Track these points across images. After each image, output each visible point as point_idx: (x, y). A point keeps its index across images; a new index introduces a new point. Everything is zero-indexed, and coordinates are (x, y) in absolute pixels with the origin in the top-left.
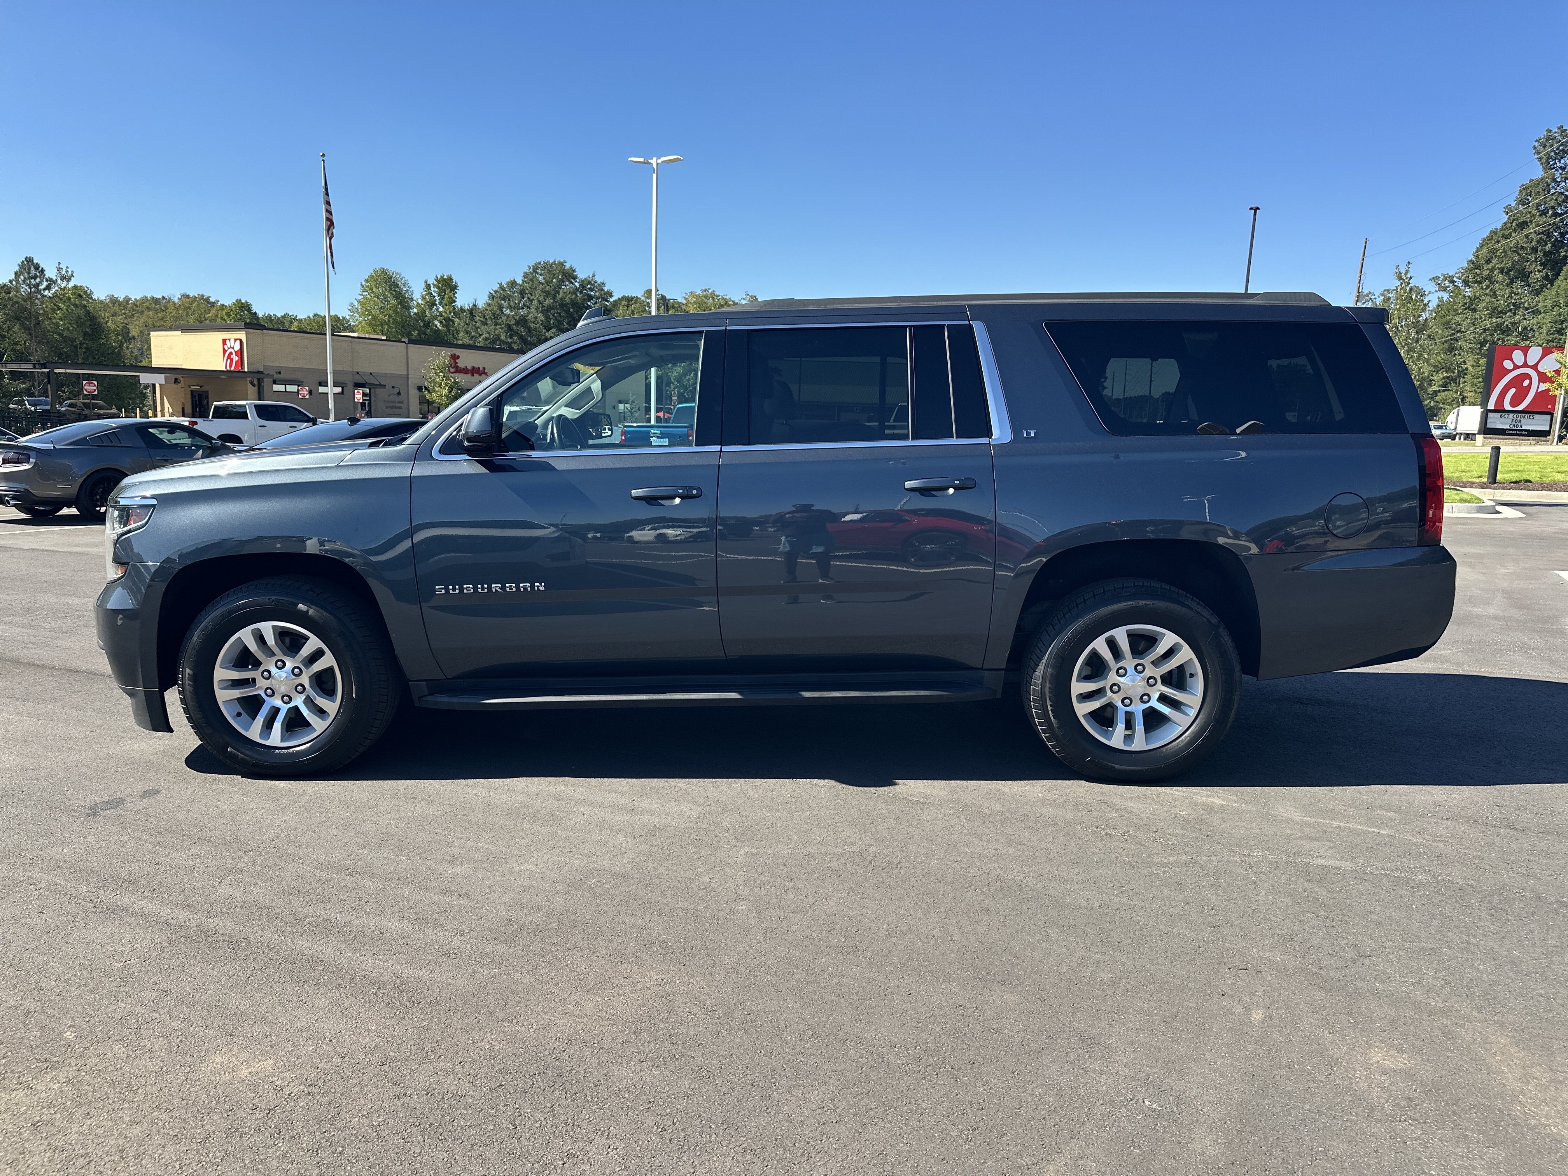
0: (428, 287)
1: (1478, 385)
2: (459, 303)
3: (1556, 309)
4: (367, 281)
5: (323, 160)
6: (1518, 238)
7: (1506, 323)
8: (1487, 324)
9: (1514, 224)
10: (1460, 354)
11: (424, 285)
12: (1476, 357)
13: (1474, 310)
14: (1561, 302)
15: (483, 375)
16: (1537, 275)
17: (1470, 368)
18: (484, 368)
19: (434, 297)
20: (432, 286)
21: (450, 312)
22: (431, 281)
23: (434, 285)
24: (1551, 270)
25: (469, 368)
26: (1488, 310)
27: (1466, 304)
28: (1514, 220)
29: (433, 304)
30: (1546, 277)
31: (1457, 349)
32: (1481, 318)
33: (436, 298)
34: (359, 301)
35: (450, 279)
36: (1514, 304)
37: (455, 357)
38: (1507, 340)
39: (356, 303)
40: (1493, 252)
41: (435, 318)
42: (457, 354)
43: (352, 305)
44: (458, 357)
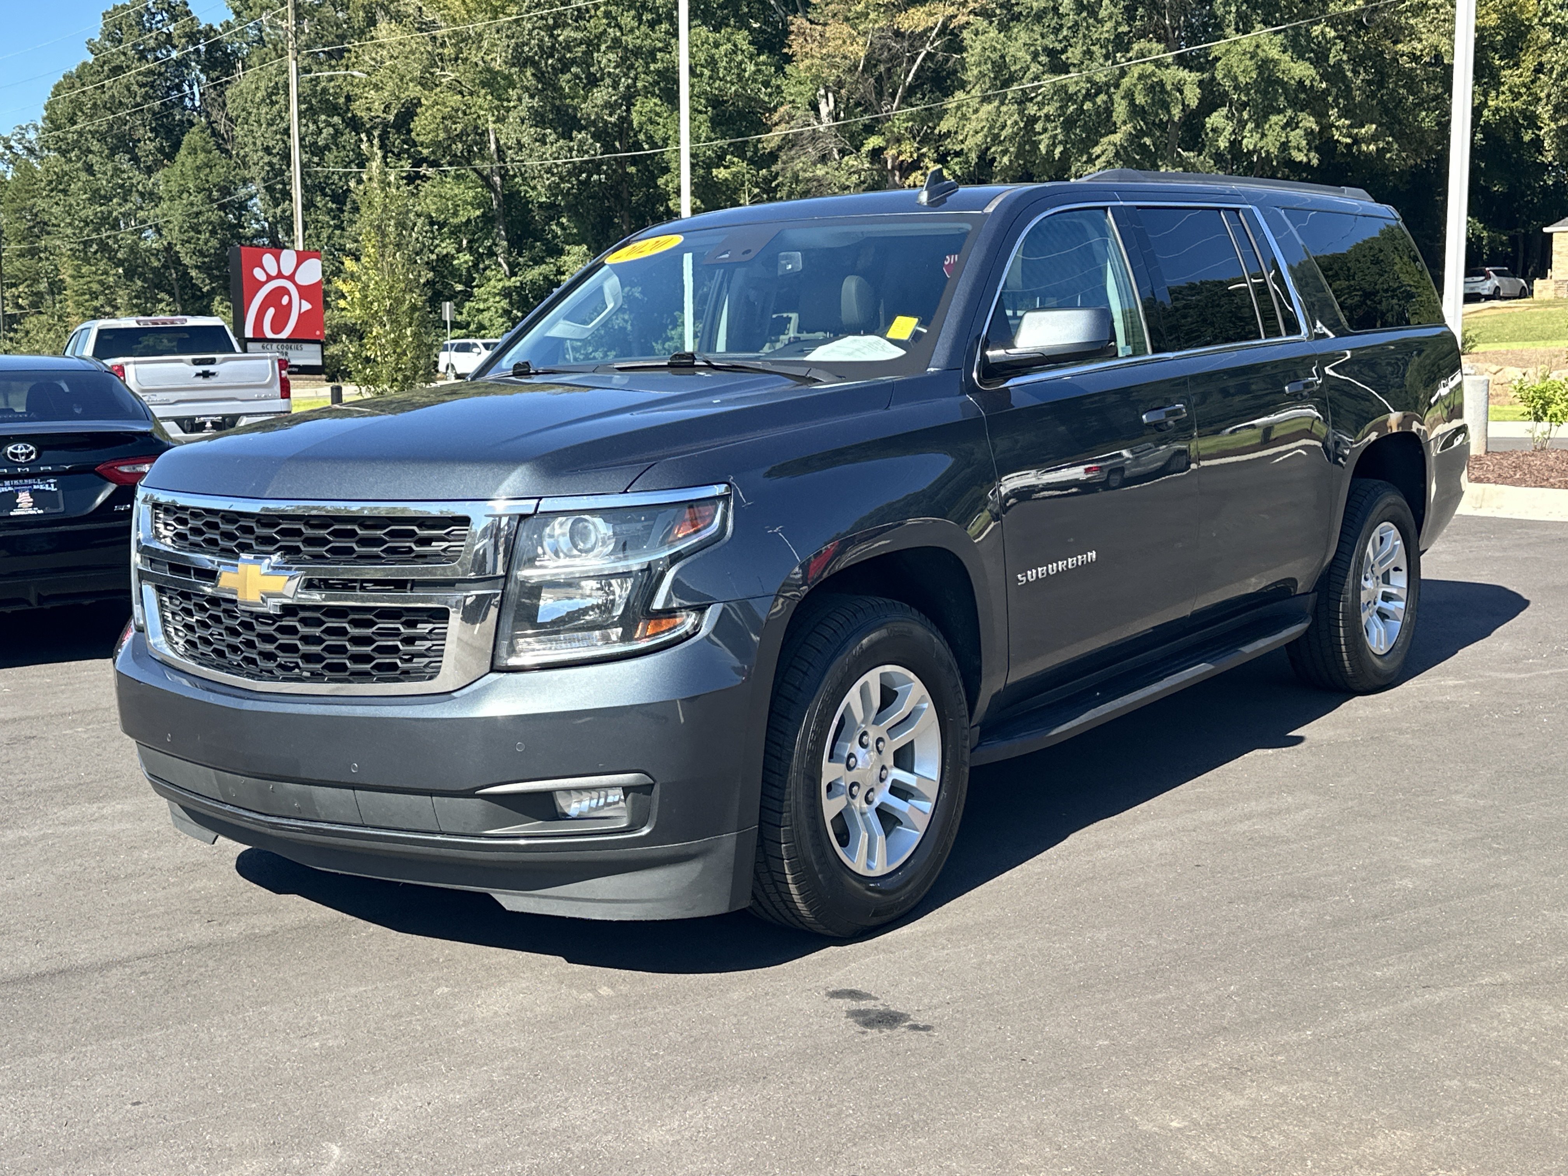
1: (87, 304)
3: (185, 195)
6: (114, 87)
7: (115, 214)
8: (89, 212)
9: (106, 68)
10: (47, 259)
12: (76, 263)
13: (65, 192)
14: (191, 185)
16: (148, 146)
17: (68, 280)
24: (167, 139)
26: (85, 193)
27: (51, 182)
28: (104, 63)
30: (161, 150)
31: (41, 251)
32: (78, 205)
36: (122, 186)
38: (122, 239)
40: (78, 105)
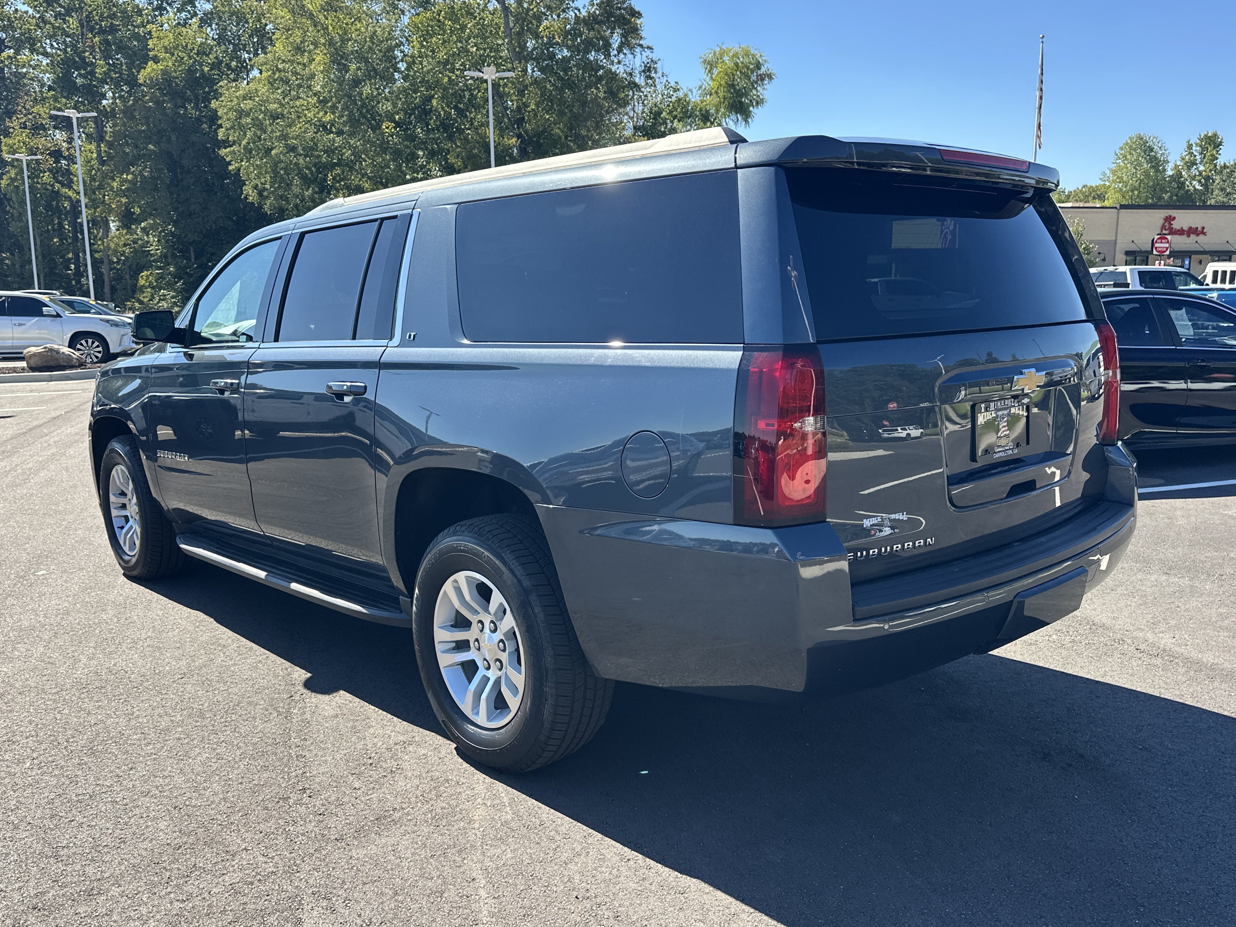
0: (1190, 147)
2: (1221, 161)
4: (1121, 149)
5: (1043, 42)
11: (1185, 145)
15: (1201, 235)
18: (1203, 228)
19: (1195, 156)
20: (1194, 145)
21: (1211, 171)
22: (1194, 140)
23: (1197, 144)
25: (1185, 228)
29: (1194, 163)
33: (1197, 157)
34: (1111, 170)
35: (1215, 135)
37: (1169, 219)
39: (1108, 172)
41: (1193, 178)
42: (1173, 215)
43: (1104, 174)
44: (1174, 218)
